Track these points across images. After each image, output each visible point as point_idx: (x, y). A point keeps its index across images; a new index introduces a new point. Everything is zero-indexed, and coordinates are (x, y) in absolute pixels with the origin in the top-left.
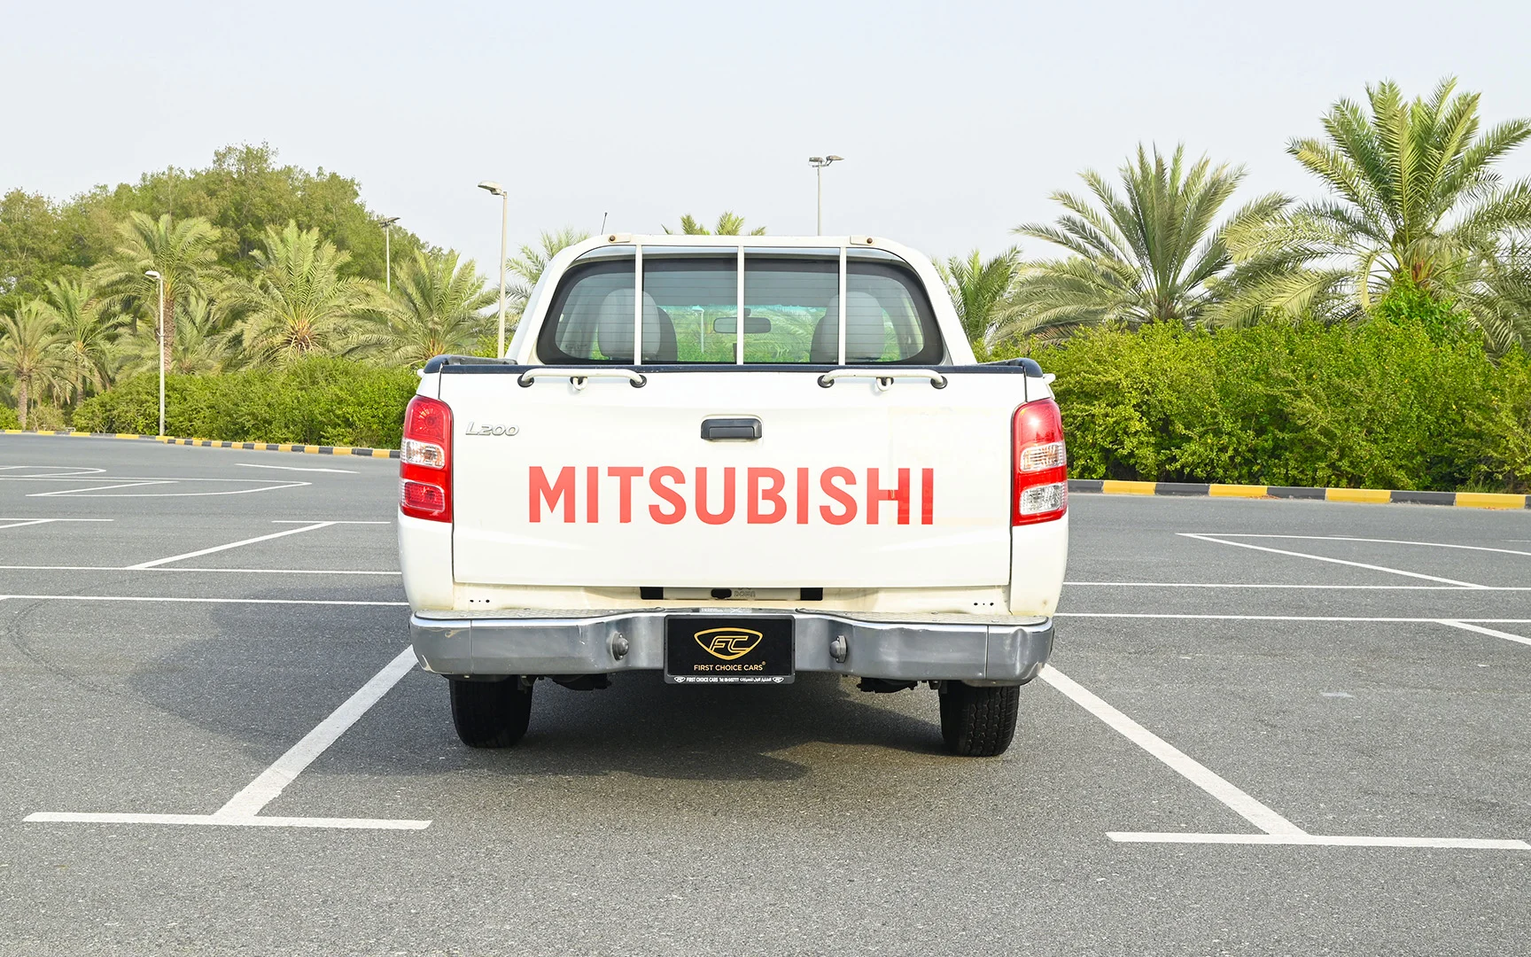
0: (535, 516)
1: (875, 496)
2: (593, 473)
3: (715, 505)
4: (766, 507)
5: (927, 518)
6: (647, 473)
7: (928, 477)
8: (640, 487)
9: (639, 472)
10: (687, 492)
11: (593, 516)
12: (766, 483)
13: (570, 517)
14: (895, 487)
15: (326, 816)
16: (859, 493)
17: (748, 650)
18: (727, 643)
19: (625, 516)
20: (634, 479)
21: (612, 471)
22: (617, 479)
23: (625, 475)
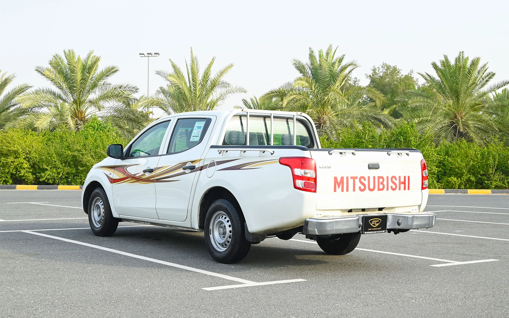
0: (335, 191)
1: (400, 183)
2: (347, 178)
3: (372, 187)
4: (381, 187)
5: (409, 189)
6: (358, 178)
7: (409, 177)
8: (357, 181)
9: (357, 178)
10: (366, 183)
11: (347, 190)
12: (381, 180)
13: (342, 191)
14: (403, 181)
15: (282, 280)
16: (397, 182)
17: (379, 224)
18: (375, 222)
19: (354, 190)
20: (356, 180)
21: (352, 178)
22: (352, 180)
23: (354, 178)
